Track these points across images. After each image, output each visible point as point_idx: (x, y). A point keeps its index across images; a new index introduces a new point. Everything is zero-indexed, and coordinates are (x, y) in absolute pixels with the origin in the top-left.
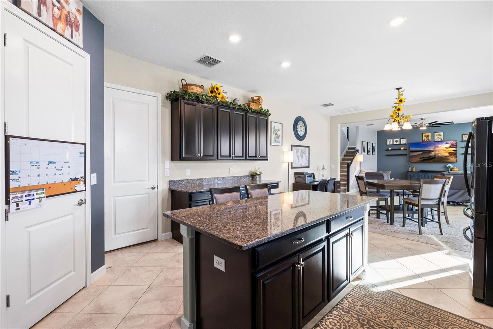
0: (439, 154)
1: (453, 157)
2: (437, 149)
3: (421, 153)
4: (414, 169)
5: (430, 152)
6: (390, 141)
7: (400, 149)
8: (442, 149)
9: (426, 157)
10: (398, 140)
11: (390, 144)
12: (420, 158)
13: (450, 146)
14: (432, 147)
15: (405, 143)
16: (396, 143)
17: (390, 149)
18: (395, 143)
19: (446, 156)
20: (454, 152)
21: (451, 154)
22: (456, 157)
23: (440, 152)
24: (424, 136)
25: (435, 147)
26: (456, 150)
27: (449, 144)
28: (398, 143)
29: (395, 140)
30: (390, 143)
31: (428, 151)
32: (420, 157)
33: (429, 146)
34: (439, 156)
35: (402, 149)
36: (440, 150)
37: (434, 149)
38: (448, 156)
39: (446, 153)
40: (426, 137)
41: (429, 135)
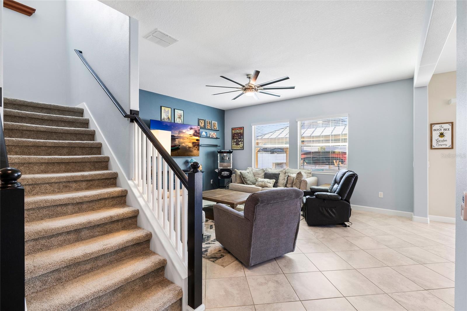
0: (183, 143)
1: (196, 149)
2: (182, 135)
8: (186, 136)
13: (194, 134)
14: (176, 132)
19: (190, 148)
20: (197, 142)
21: (194, 144)
22: (198, 150)
23: (184, 140)
24: (163, 111)
25: (180, 132)
26: (199, 140)
27: (193, 130)
34: (183, 146)
36: (184, 137)
37: (178, 135)
38: (192, 147)
39: (190, 142)
40: (166, 114)
41: (168, 110)
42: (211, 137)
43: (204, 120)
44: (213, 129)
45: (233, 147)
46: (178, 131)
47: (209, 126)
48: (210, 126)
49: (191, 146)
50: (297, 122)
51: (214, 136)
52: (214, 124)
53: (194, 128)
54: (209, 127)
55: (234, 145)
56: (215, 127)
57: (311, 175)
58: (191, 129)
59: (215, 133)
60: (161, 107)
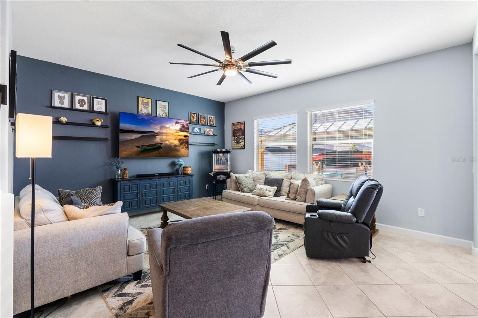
0: (167, 140)
1: (184, 147)
2: (164, 131)
3: (138, 135)
4: (127, 172)
5: (153, 135)
6: (62, 99)
7: (93, 124)
8: (171, 132)
9: (148, 146)
10: (86, 99)
11: (63, 106)
12: (138, 147)
13: (181, 129)
14: (156, 127)
15: (103, 110)
16: (82, 105)
17: (64, 119)
18: (78, 106)
19: (175, 146)
20: (185, 138)
21: (181, 142)
22: (187, 148)
23: (168, 137)
24: (140, 102)
25: (162, 127)
26: (188, 136)
27: (180, 124)
28: (86, 107)
29: (77, 98)
30: (62, 102)
31: (150, 134)
32: (137, 145)
33: (152, 123)
34: (167, 144)
35: (99, 124)
36: (168, 133)
37: (160, 131)
38: (178, 145)
39: (175, 139)
40: (145, 106)
41: (148, 102)
42: (206, 134)
43: (197, 114)
44: (208, 124)
45: (233, 146)
46: (160, 126)
47: (203, 121)
48: (205, 121)
49: (176, 145)
50: (307, 113)
51: (210, 133)
52: (211, 118)
53: (180, 122)
54: (204, 123)
55: (235, 144)
56: (211, 122)
57: (323, 182)
58: (177, 123)
59: (212, 130)
60: (138, 97)
